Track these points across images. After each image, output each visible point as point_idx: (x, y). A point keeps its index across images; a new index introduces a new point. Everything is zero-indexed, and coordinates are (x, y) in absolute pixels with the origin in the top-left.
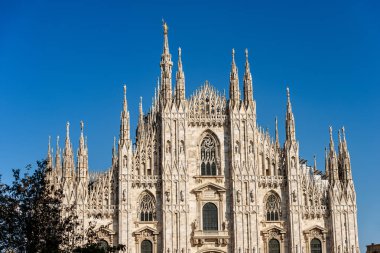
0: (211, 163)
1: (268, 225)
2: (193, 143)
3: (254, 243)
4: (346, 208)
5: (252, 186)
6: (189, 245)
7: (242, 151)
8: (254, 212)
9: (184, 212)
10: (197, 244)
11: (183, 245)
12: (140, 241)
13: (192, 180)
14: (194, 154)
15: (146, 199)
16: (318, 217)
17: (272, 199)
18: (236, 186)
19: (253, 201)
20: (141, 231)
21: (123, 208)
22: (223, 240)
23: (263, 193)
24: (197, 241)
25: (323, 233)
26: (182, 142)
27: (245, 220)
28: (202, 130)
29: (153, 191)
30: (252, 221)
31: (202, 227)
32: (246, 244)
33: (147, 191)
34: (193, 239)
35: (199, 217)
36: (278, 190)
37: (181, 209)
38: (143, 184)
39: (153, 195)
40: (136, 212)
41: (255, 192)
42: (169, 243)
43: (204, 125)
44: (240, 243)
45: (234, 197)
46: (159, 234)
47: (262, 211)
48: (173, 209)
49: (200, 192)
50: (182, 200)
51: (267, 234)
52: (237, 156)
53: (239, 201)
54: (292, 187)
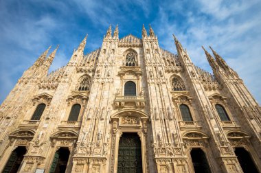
0: (132, 63)
1: (176, 94)
2: (121, 53)
4: (234, 81)
6: (110, 106)
7: (151, 53)
8: (164, 83)
9: (109, 82)
10: (117, 106)
11: (105, 105)
12: (72, 104)
13: (119, 70)
14: (121, 58)
15: (85, 80)
16: (214, 89)
17: (175, 80)
18: (148, 68)
19: (162, 76)
20: (74, 97)
21: (63, 79)
22: (140, 104)
23: (168, 76)
24: (118, 103)
25: (222, 100)
26: (113, 50)
27: (157, 88)
28: (126, 49)
29: (91, 74)
30: (163, 89)
31: (123, 95)
32: (160, 105)
33: (87, 75)
34: (115, 103)
35: (122, 89)
36: (179, 74)
37: (107, 80)
38: (85, 71)
39: (90, 77)
40: (74, 86)
41: (163, 71)
42: (92, 103)
43: (128, 46)
44: (155, 103)
45: (148, 74)
46: (87, 99)
47: (170, 86)
48: (100, 81)
49: (124, 75)
50: (109, 76)
51: (177, 99)
52: (148, 55)
53: (151, 76)
54: (189, 69)
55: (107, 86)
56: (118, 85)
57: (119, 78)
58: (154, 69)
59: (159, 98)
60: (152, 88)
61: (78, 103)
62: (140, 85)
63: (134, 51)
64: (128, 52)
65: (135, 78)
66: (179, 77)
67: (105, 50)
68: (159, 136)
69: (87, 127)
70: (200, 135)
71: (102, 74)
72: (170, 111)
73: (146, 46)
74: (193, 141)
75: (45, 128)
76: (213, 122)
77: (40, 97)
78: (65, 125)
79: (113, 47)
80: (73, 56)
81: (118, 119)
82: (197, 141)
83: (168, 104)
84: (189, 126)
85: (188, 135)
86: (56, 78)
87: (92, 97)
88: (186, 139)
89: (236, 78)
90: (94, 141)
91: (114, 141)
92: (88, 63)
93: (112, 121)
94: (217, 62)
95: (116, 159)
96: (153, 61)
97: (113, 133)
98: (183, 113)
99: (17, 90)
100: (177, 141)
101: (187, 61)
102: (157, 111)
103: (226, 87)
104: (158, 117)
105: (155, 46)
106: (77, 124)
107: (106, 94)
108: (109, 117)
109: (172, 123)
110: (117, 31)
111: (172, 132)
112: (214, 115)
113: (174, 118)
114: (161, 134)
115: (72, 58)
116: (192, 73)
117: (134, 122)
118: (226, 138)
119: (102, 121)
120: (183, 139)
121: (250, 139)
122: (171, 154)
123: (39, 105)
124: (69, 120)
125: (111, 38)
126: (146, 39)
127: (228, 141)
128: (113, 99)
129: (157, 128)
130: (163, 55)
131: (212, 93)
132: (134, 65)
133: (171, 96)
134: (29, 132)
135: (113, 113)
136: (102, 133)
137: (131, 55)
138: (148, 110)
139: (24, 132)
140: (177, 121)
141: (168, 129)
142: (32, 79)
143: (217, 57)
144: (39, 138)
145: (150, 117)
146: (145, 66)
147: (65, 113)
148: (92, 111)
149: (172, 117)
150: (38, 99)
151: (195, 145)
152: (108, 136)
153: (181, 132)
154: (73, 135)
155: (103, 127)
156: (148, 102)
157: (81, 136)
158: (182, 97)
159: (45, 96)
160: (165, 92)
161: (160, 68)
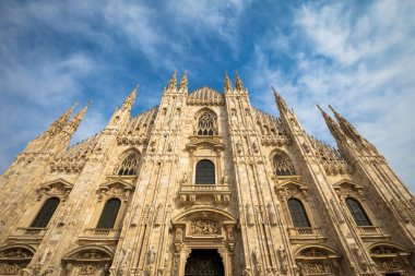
0: (208, 130)
1: (280, 182)
2: (191, 115)
4: (372, 159)
6: (171, 202)
7: (238, 113)
9: (170, 161)
10: (183, 201)
11: (161, 201)
12: (105, 198)
13: (188, 141)
14: (191, 122)
15: (131, 157)
16: (341, 172)
17: (278, 158)
18: (235, 139)
19: (257, 152)
20: (110, 186)
21: (94, 156)
22: (222, 198)
23: (267, 151)
24: (184, 197)
25: (356, 190)
26: (178, 109)
27: (250, 171)
28: (199, 108)
29: (140, 148)
30: (260, 173)
31: (194, 183)
32: (255, 199)
33: (134, 149)
34: (179, 196)
35: (191, 173)
36: (283, 148)
37: (167, 158)
38: (131, 142)
39: (139, 153)
40: (112, 167)
41: (258, 144)
42: (141, 197)
43: (202, 104)
44: (246, 197)
45: (234, 149)
46: (132, 190)
47: (270, 168)
48: (156, 158)
49: (195, 149)
50: (170, 150)
51: (283, 190)
52: (234, 118)
53: (239, 152)
54: (300, 141)
55: (166, 168)
56: (186, 166)
57: (187, 154)
58: (244, 140)
59: (253, 188)
60: (241, 170)
61: (117, 196)
62: (221, 165)
63: (212, 112)
65: (214, 154)
66: (283, 152)
67: (165, 109)
69: (130, 239)
70: (325, 252)
71: (160, 149)
72: (273, 211)
73: (231, 104)
74: (313, 263)
75: (54, 243)
76: (345, 228)
77: (52, 186)
78: (90, 235)
79: (178, 104)
80: (113, 118)
81: (184, 225)
82: (319, 262)
83: (267, 198)
84: (305, 236)
85: (304, 252)
86: (82, 153)
87: (141, 187)
88: (301, 260)
89: (373, 154)
90: (140, 267)
91: (176, 265)
92: (138, 129)
93: (173, 230)
94: (342, 130)
96: (242, 128)
97: (174, 250)
98: (293, 214)
99: (12, 173)
100: (285, 263)
101: (296, 128)
102: (251, 210)
103: (361, 169)
104: (252, 221)
105: (245, 104)
106: (112, 235)
107: (164, 180)
108: (168, 220)
109: (276, 232)
110: (185, 80)
111: (276, 247)
112: (345, 215)
113: (280, 223)
114: (258, 251)
115: (112, 121)
116: (305, 147)
117: (211, 230)
118: (368, 258)
119: (157, 229)
120: (297, 261)
121: (409, 258)
123: (48, 201)
124: (98, 226)
125: (175, 91)
126: (231, 93)
127: (372, 262)
128: (176, 190)
129: (252, 241)
130: (258, 118)
131: (339, 178)
132: (211, 133)
133: (272, 185)
134: (24, 250)
135: (176, 213)
136: (155, 250)
137: (207, 117)
138: (236, 208)
139: (15, 250)
140: (285, 227)
141: (269, 243)
142: (40, 155)
143: (342, 121)
144: (42, 262)
145: (238, 221)
146: (229, 135)
147: (91, 216)
148: (139, 211)
149: (275, 221)
150: (47, 190)
151: (318, 272)
152: (166, 256)
153: (292, 248)
154: (103, 254)
155: (158, 240)
156: (234, 195)
158: (291, 187)
159: (60, 185)
160: (262, 179)
161: (253, 139)
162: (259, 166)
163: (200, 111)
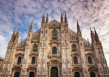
0: (55, 37)
1: (73, 53)
2: (50, 32)
3: (69, 57)
4: (99, 47)
5: (67, 41)
6: (47, 58)
7: (64, 33)
8: (68, 48)
9: (46, 48)
11: (45, 58)
12: (32, 57)
14: (50, 35)
15: (35, 46)
17: (74, 46)
18: (62, 42)
19: (68, 45)
20: (32, 54)
21: (27, 47)
22: (58, 57)
23: (71, 44)
24: (50, 57)
25: (91, 55)
26: (46, 31)
27: (65, 51)
29: (37, 44)
30: (68, 51)
31: (52, 53)
35: (51, 51)
38: (34, 42)
40: (31, 49)
42: (40, 57)
44: (64, 57)
46: (38, 55)
47: (71, 49)
49: (52, 44)
50: (45, 45)
51: (73, 55)
53: (63, 45)
54: (80, 42)
55: (45, 50)
56: (49, 49)
57: (50, 45)
58: (65, 41)
61: (34, 56)
63: (56, 31)
64: (54, 31)
65: (57, 45)
66: (75, 44)
67: (42, 31)
68: (64, 69)
70: (79, 68)
72: (69, 60)
73: (62, 29)
75: (24, 66)
76: (84, 64)
78: (31, 65)
79: (46, 29)
81: (50, 63)
84: (76, 65)
87: (40, 55)
90: (42, 70)
92: (35, 37)
95: (50, 75)
96: (65, 38)
100: (70, 70)
101: (80, 38)
102: (64, 60)
104: (64, 62)
105: (66, 29)
107: (45, 53)
108: (47, 62)
109: (69, 64)
111: (69, 67)
112: (85, 61)
113: (70, 63)
116: (81, 44)
117: (56, 63)
119: (45, 64)
120: (72, 70)
122: (67, 74)
123: (19, 57)
124: (32, 63)
127: (88, 70)
132: (56, 39)
133: (70, 53)
134: (19, 67)
135: (48, 60)
137: (55, 33)
138: (61, 59)
139: (17, 67)
141: (67, 66)
144: (24, 70)
145: (61, 62)
146: (61, 40)
148: (40, 60)
150: (18, 55)
151: (77, 71)
153: (72, 67)
155: (45, 66)
156: (61, 56)
157: (38, 69)
158: (75, 54)
162: (68, 49)
163: (53, 31)
